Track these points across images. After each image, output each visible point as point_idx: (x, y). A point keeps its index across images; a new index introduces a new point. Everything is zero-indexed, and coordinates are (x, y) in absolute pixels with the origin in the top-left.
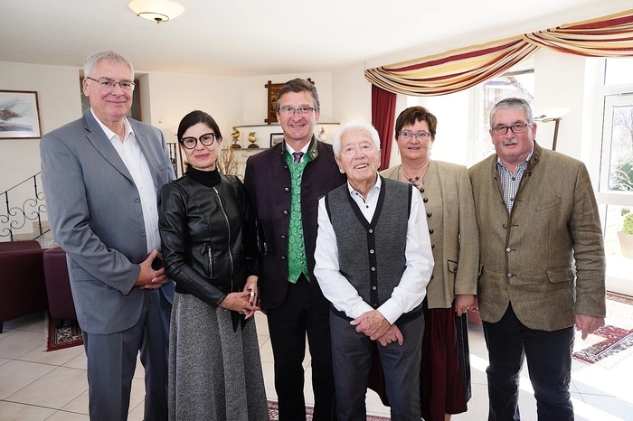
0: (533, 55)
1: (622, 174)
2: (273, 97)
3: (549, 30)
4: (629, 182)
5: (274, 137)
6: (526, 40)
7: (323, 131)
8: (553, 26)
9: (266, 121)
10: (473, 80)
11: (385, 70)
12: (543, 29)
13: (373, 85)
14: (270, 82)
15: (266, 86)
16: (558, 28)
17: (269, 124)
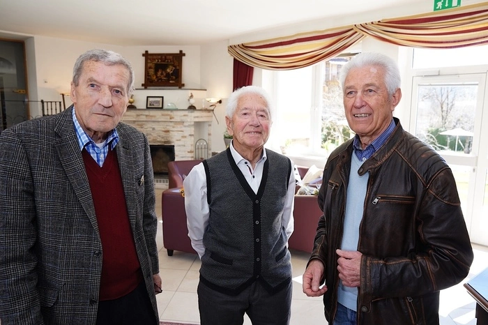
0: (360, 41)
1: (431, 137)
2: (149, 65)
3: (372, 23)
4: (436, 143)
5: (150, 99)
6: (355, 30)
7: (192, 96)
8: (376, 20)
9: (143, 85)
10: (314, 59)
11: (245, 47)
12: (369, 21)
13: (235, 59)
14: (147, 52)
15: (143, 55)
16: (379, 22)
17: (146, 88)
